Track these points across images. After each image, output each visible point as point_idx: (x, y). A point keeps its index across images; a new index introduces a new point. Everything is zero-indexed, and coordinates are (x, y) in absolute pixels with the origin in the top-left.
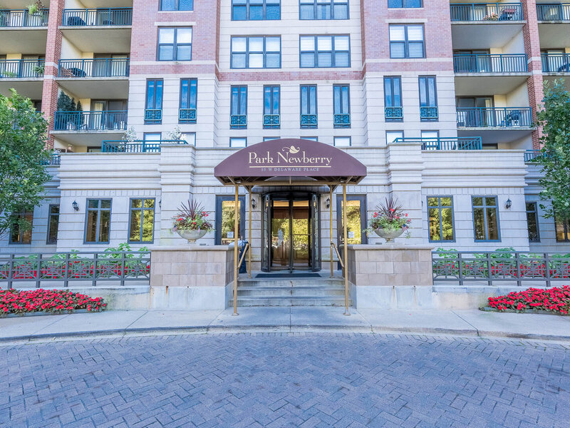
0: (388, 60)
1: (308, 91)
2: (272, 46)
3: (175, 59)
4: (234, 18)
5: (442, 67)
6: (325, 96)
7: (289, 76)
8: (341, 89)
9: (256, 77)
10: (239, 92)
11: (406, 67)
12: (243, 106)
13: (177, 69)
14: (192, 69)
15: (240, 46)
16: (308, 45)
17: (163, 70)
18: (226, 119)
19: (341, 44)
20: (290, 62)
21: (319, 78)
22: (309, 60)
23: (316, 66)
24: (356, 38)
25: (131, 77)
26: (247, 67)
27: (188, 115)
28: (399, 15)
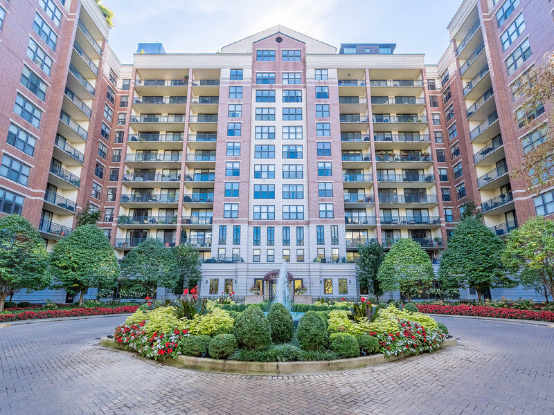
0: (318, 219)
1: (286, 229)
2: (271, 210)
3: (231, 217)
4: (255, 197)
5: (340, 222)
6: (293, 230)
7: (278, 223)
8: (300, 228)
9: (264, 223)
10: (257, 231)
11: (326, 222)
12: (258, 236)
13: (232, 222)
14: (239, 222)
15: (257, 210)
16: (286, 210)
17: (226, 222)
18: (252, 241)
19: (300, 209)
20: (279, 217)
21: (290, 224)
22: (287, 216)
23: (290, 219)
24: (306, 207)
25: (213, 225)
26: (260, 219)
27: (237, 241)
28: (323, 200)
